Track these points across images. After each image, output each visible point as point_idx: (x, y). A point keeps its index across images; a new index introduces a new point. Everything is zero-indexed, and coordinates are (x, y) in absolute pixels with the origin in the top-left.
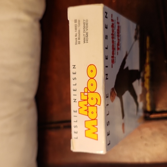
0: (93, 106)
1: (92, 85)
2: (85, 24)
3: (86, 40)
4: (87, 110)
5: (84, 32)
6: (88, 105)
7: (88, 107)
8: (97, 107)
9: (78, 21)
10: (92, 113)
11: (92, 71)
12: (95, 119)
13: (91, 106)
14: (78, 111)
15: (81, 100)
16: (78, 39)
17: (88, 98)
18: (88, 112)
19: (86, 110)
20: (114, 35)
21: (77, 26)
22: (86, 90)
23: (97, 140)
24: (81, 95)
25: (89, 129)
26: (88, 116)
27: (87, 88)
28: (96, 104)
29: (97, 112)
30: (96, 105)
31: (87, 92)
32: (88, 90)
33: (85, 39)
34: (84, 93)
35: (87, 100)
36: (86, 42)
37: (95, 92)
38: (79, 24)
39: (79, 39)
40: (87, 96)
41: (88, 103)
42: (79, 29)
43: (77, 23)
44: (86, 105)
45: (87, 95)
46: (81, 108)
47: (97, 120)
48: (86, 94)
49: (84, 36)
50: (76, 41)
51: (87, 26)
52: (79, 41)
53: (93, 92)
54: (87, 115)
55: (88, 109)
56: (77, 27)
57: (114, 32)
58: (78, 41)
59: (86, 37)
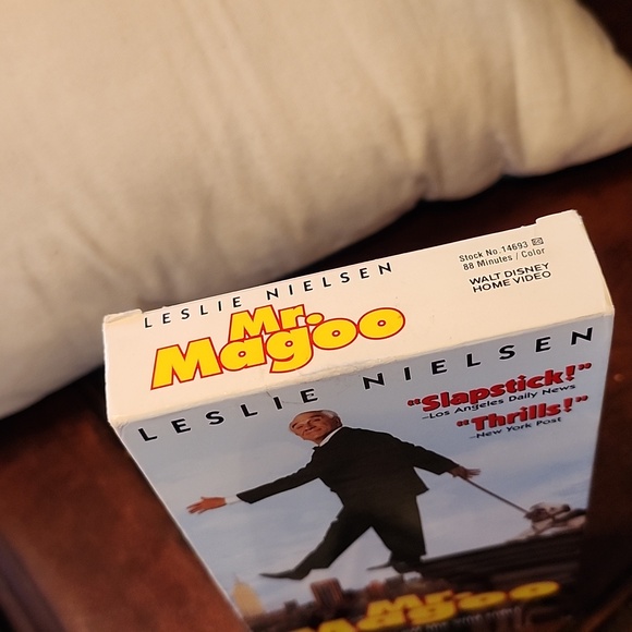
0: (266, 352)
1: (336, 334)
2: (535, 272)
3: (481, 284)
4: (247, 336)
5: (508, 274)
6: (266, 337)
7: (260, 335)
8: (266, 363)
9: (540, 247)
10: (242, 354)
11: (382, 323)
12: (221, 366)
13: (265, 345)
14: (237, 309)
15: (279, 311)
16: (480, 259)
17: (288, 330)
18: (242, 340)
19: (246, 332)
20: (522, 393)
21: (523, 249)
22: (314, 320)
23: (152, 388)
24: (294, 308)
25: (184, 356)
26: (230, 342)
27: (322, 322)
28: (274, 360)
29: (246, 367)
30: (270, 360)
31: (308, 325)
32: (317, 325)
33: (485, 282)
34: (304, 315)
35: (282, 330)
36: (476, 285)
37: (314, 347)
38: (530, 254)
39: (481, 264)
40: (295, 325)
41: (272, 333)
42: (514, 257)
43: (531, 247)
44: (263, 328)
45: (298, 327)
46: (252, 317)
47: (222, 372)
48: (301, 321)
49: (494, 277)
50: (471, 257)
51: (529, 278)
52: (475, 265)
53: (312, 343)
54: (232, 339)
55: (250, 338)
56: (519, 251)
57: (533, 391)
58: (474, 261)
59: (491, 282)
